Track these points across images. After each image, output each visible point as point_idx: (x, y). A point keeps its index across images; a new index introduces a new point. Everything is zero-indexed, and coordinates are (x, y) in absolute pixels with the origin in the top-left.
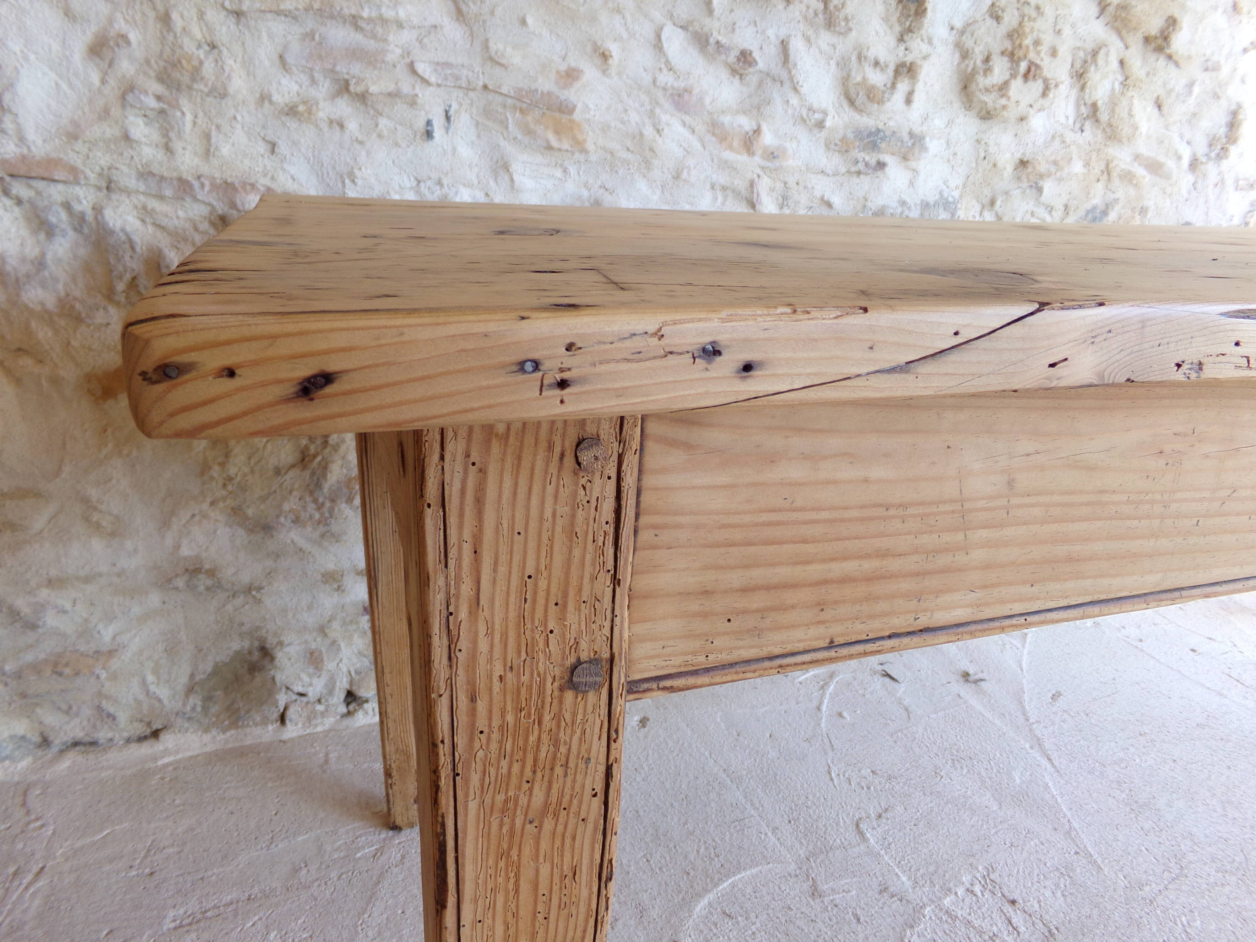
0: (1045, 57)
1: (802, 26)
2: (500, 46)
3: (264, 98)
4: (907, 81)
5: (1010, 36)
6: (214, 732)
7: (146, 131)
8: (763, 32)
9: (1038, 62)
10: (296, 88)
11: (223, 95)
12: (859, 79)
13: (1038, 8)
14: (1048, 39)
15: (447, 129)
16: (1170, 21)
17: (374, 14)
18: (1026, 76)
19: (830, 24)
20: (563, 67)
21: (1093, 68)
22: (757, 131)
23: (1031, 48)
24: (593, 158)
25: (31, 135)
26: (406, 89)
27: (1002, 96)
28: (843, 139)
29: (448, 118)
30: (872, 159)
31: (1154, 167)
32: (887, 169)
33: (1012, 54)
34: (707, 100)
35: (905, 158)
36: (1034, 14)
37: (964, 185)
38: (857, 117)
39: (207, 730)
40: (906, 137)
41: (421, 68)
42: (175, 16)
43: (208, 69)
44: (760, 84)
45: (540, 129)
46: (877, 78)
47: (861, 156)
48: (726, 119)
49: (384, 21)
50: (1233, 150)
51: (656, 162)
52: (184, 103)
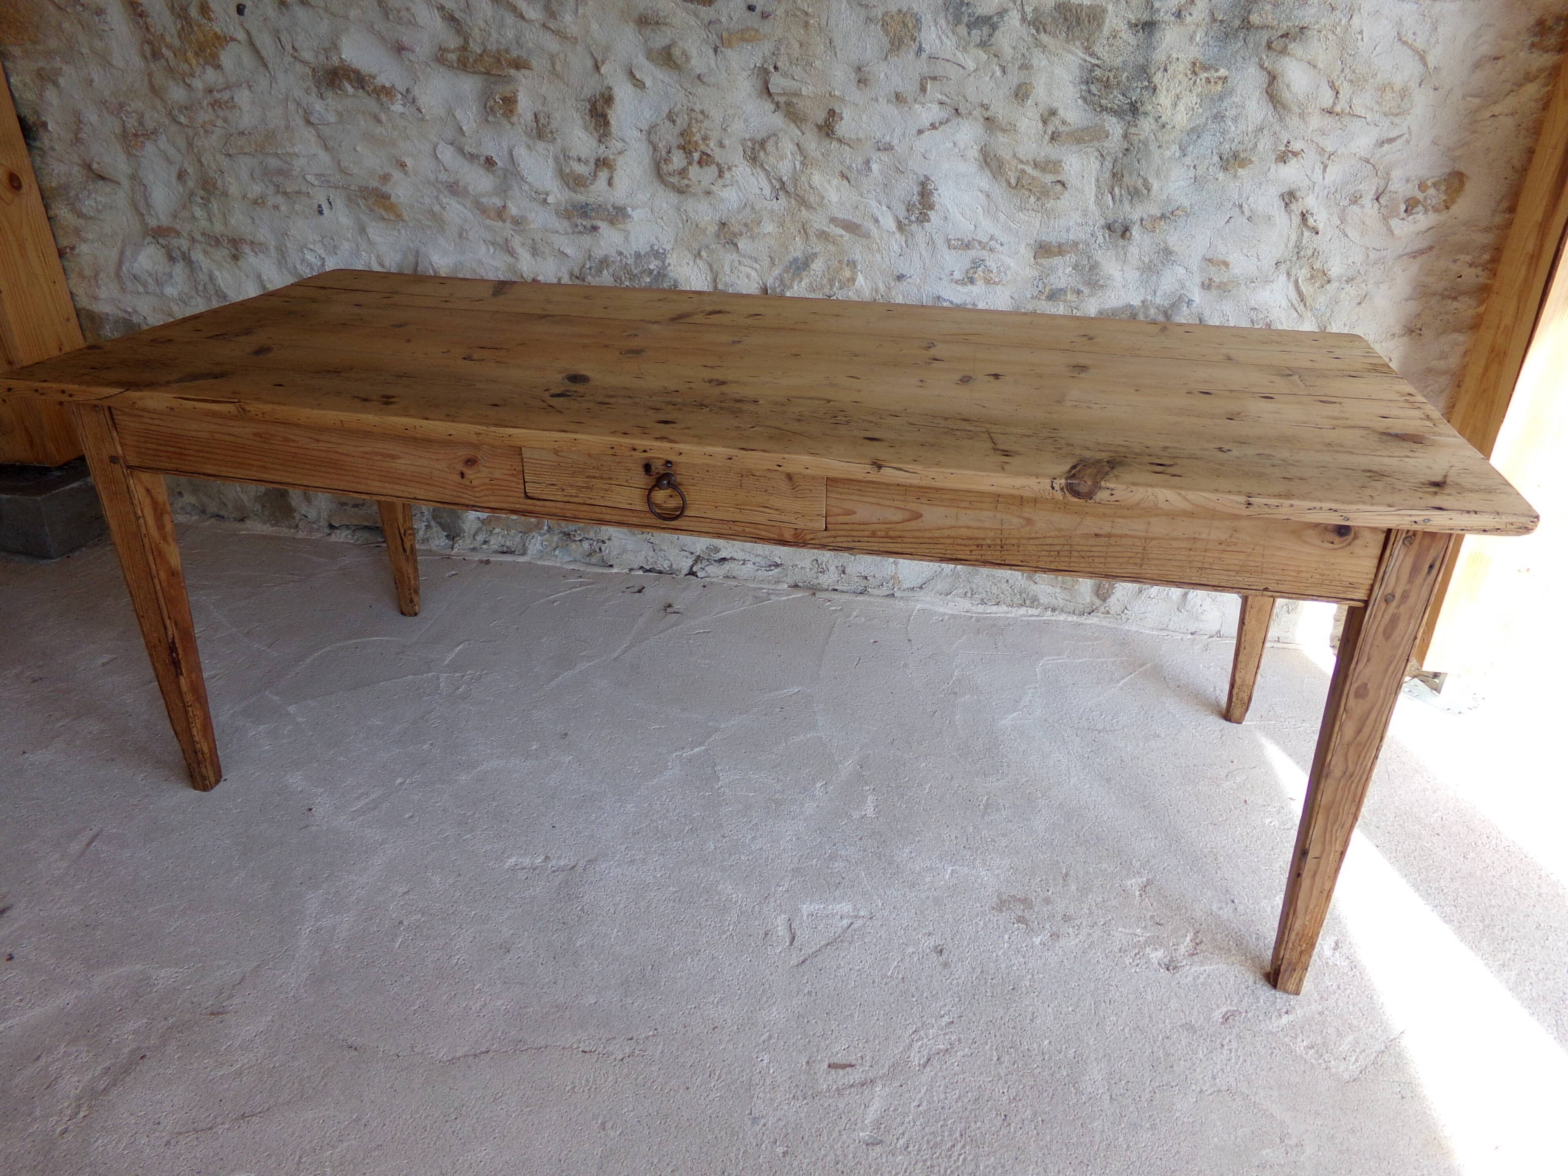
0: (714, 148)
1: (524, 138)
2: (347, 164)
3: (244, 197)
4: (606, 170)
5: (682, 134)
6: (268, 525)
7: (201, 213)
8: (499, 144)
9: (709, 152)
10: (260, 189)
11: (227, 196)
12: (568, 171)
13: (702, 112)
14: (715, 135)
15: (331, 208)
16: (831, 113)
17: (284, 152)
18: (700, 163)
19: (540, 136)
20: (381, 173)
21: (762, 154)
22: (504, 207)
23: (700, 142)
24: (411, 224)
25: (161, 217)
26: (304, 189)
27: (683, 178)
28: (566, 210)
29: (330, 203)
30: (587, 223)
31: (851, 227)
32: (600, 231)
33: (684, 148)
34: (470, 188)
35: (612, 222)
36: (700, 117)
37: (676, 241)
38: (573, 195)
39: (264, 523)
40: (611, 209)
41: (309, 177)
42: (203, 160)
43: (219, 182)
44: (505, 176)
45: (376, 208)
46: (581, 169)
47: (579, 221)
48: (484, 200)
49: (289, 154)
50: (932, 214)
51: (446, 227)
52: (212, 199)
